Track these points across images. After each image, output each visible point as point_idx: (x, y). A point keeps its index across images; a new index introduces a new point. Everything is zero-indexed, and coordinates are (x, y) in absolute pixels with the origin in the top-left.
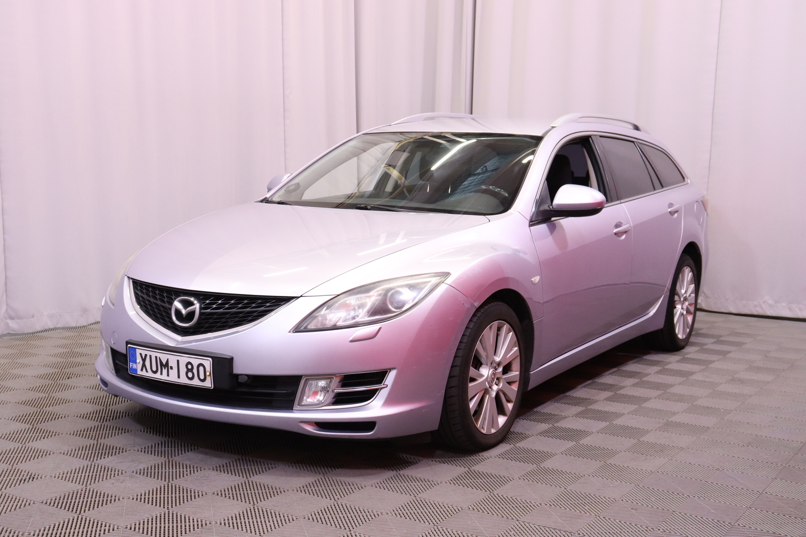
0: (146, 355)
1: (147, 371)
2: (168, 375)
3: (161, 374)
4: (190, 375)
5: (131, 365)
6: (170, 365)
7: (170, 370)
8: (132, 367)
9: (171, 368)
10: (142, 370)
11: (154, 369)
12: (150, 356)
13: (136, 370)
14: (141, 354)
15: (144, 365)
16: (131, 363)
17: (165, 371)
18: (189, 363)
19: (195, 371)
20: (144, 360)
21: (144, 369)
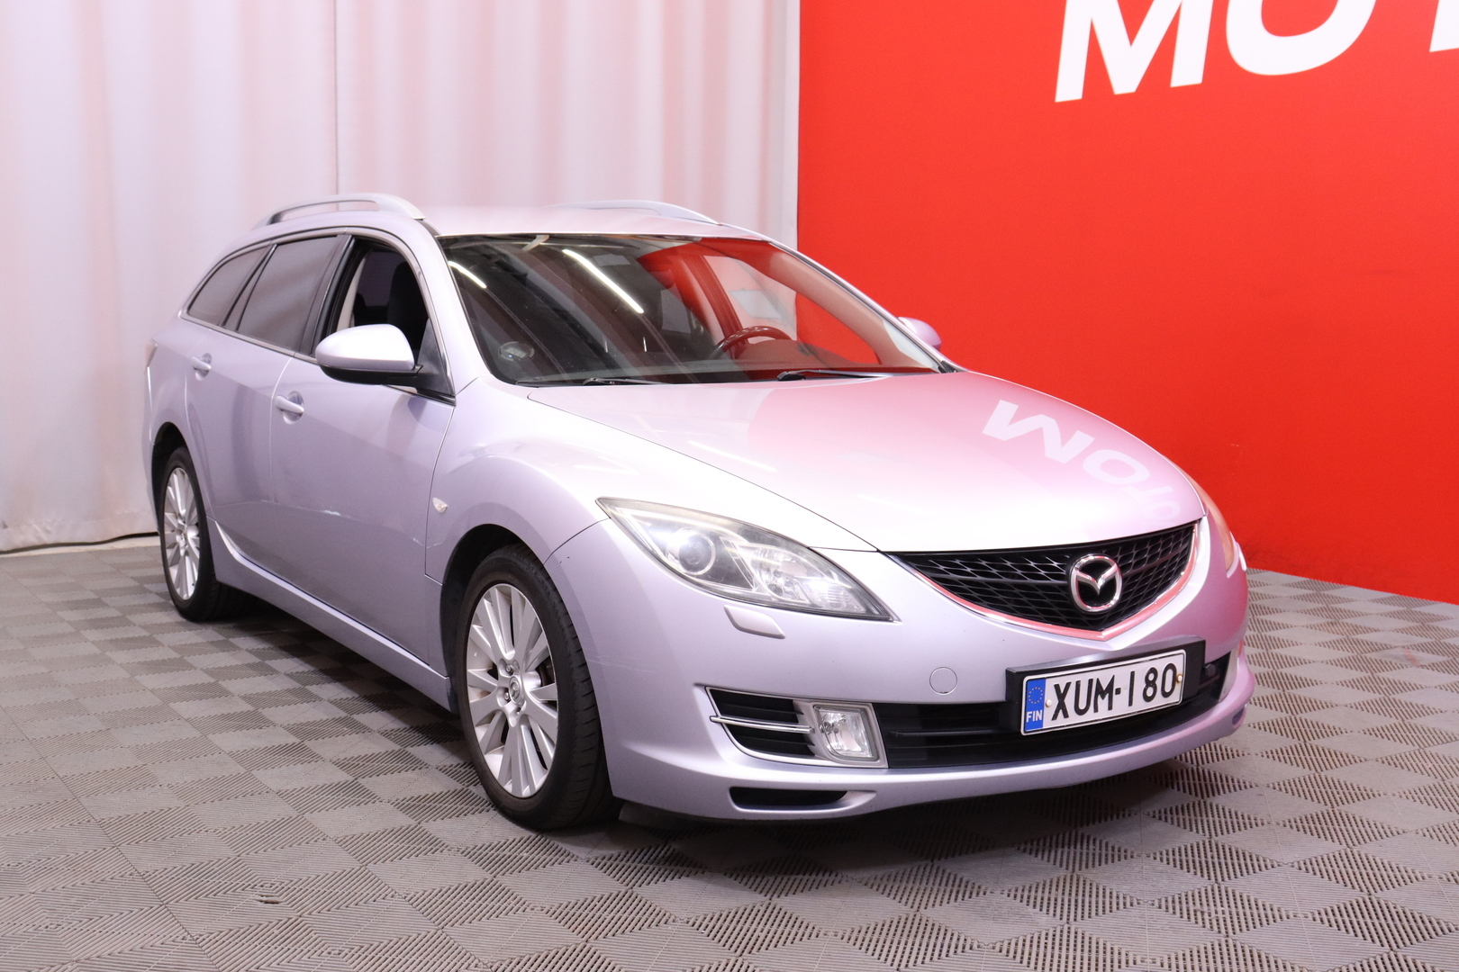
0: (1068, 685)
1: (1066, 715)
2: (1110, 708)
3: (1096, 710)
4: (1150, 692)
5: (1028, 717)
6: (1115, 688)
7: (1115, 696)
8: (1031, 719)
9: (1118, 691)
10: (1055, 717)
11: (1082, 706)
12: (1078, 684)
13: (1040, 723)
14: (1057, 687)
15: (1061, 706)
16: (1028, 713)
17: (1103, 703)
18: (1153, 671)
19: (1159, 683)
20: (1061, 696)
21: (1061, 712)
